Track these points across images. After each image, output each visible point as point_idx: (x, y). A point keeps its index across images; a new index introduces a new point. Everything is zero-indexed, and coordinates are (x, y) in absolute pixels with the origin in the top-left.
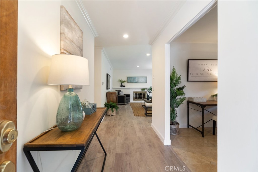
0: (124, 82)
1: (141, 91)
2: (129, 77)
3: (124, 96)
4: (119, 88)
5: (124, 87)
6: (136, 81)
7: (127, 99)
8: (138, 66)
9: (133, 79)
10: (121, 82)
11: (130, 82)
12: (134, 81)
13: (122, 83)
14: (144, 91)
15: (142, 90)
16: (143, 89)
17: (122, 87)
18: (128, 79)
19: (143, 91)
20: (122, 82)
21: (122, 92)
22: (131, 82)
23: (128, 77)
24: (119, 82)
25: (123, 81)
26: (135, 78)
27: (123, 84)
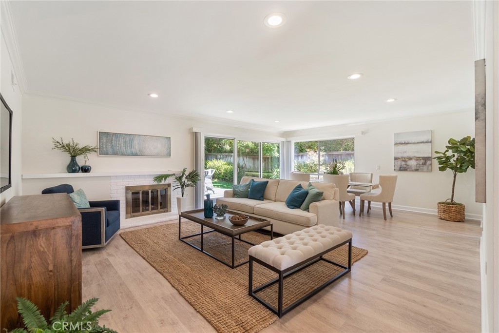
0: (85, 150)
1: (155, 183)
2: (108, 134)
3: (99, 214)
4: (59, 175)
5: (86, 170)
6: (136, 147)
7: (110, 220)
8: (154, 96)
9: (125, 143)
10: (69, 151)
11: (110, 151)
12: (129, 151)
13: (73, 157)
14: (163, 182)
15: (155, 180)
16: (159, 178)
17: (74, 171)
18: (105, 140)
19: (161, 183)
20: (74, 152)
21: (81, 193)
22: (115, 154)
23: (102, 134)
24: (59, 152)
25: (81, 146)
26: (132, 141)
27: (81, 161)
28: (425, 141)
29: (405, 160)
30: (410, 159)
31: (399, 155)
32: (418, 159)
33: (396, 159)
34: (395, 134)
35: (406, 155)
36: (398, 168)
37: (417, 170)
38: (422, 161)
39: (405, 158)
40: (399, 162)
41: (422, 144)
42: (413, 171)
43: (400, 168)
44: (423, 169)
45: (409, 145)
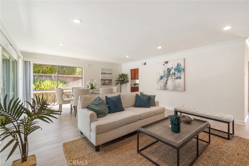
28: (110, 73)
29: (105, 80)
30: (106, 80)
31: (103, 78)
32: (108, 80)
33: (102, 80)
34: (101, 69)
35: (105, 78)
36: (102, 84)
37: (108, 85)
38: (110, 81)
39: (104, 80)
40: (103, 81)
41: (109, 75)
42: (107, 85)
43: (103, 84)
44: (110, 84)
45: (106, 74)
